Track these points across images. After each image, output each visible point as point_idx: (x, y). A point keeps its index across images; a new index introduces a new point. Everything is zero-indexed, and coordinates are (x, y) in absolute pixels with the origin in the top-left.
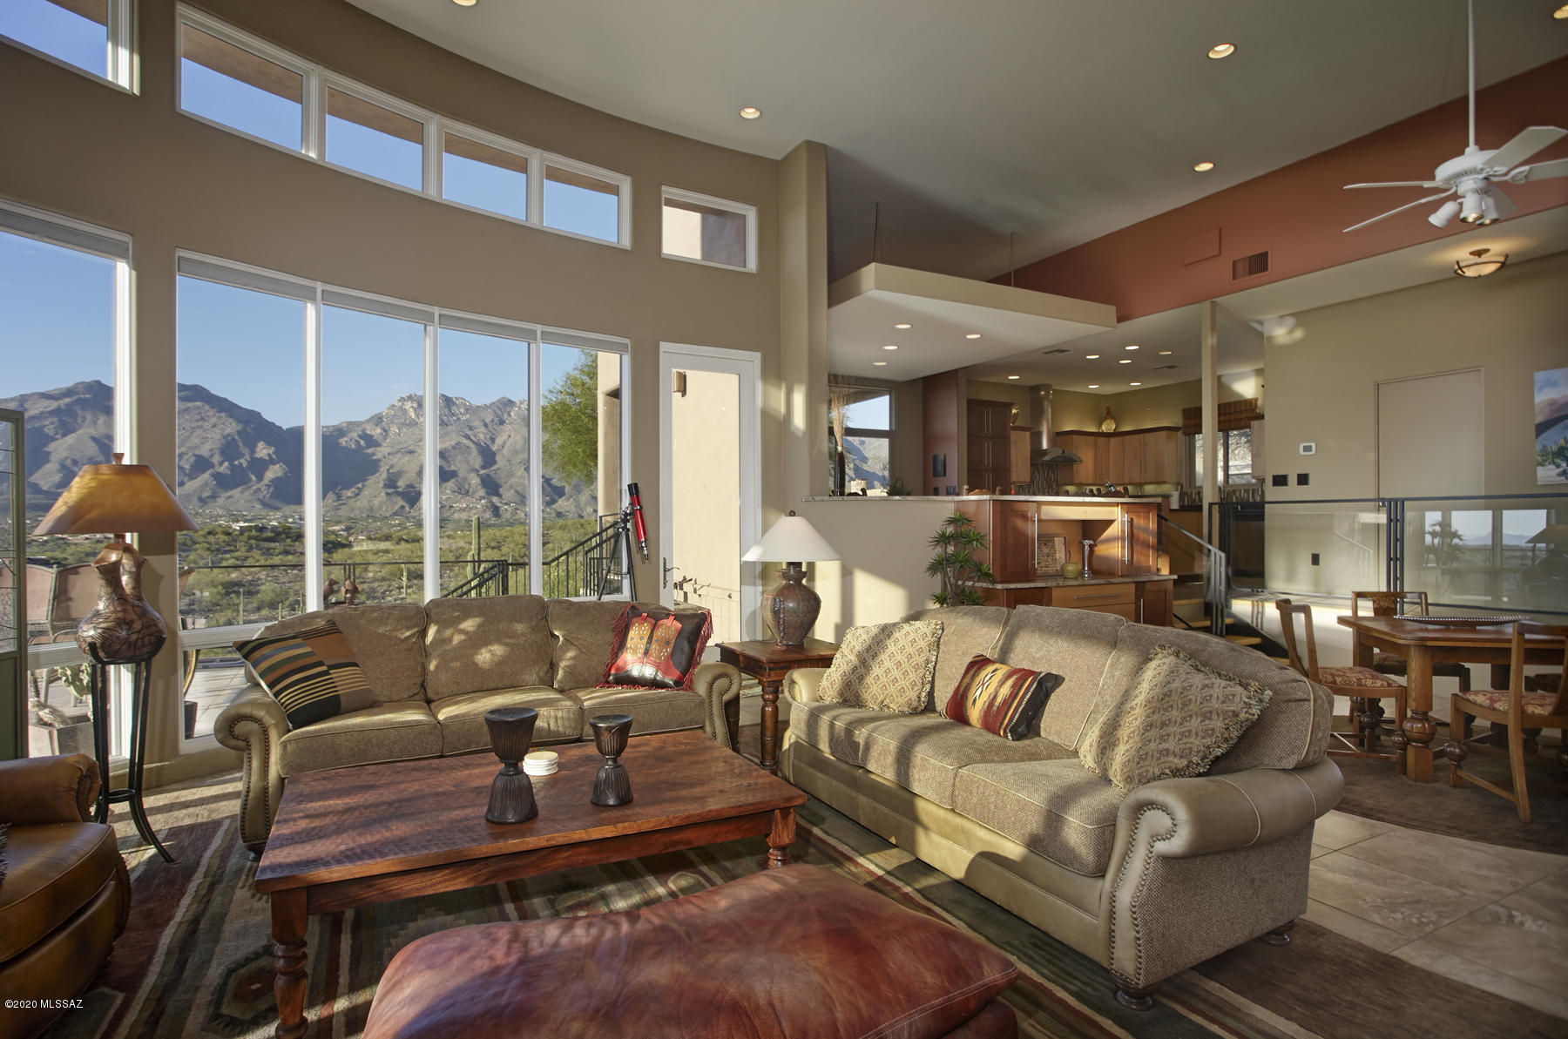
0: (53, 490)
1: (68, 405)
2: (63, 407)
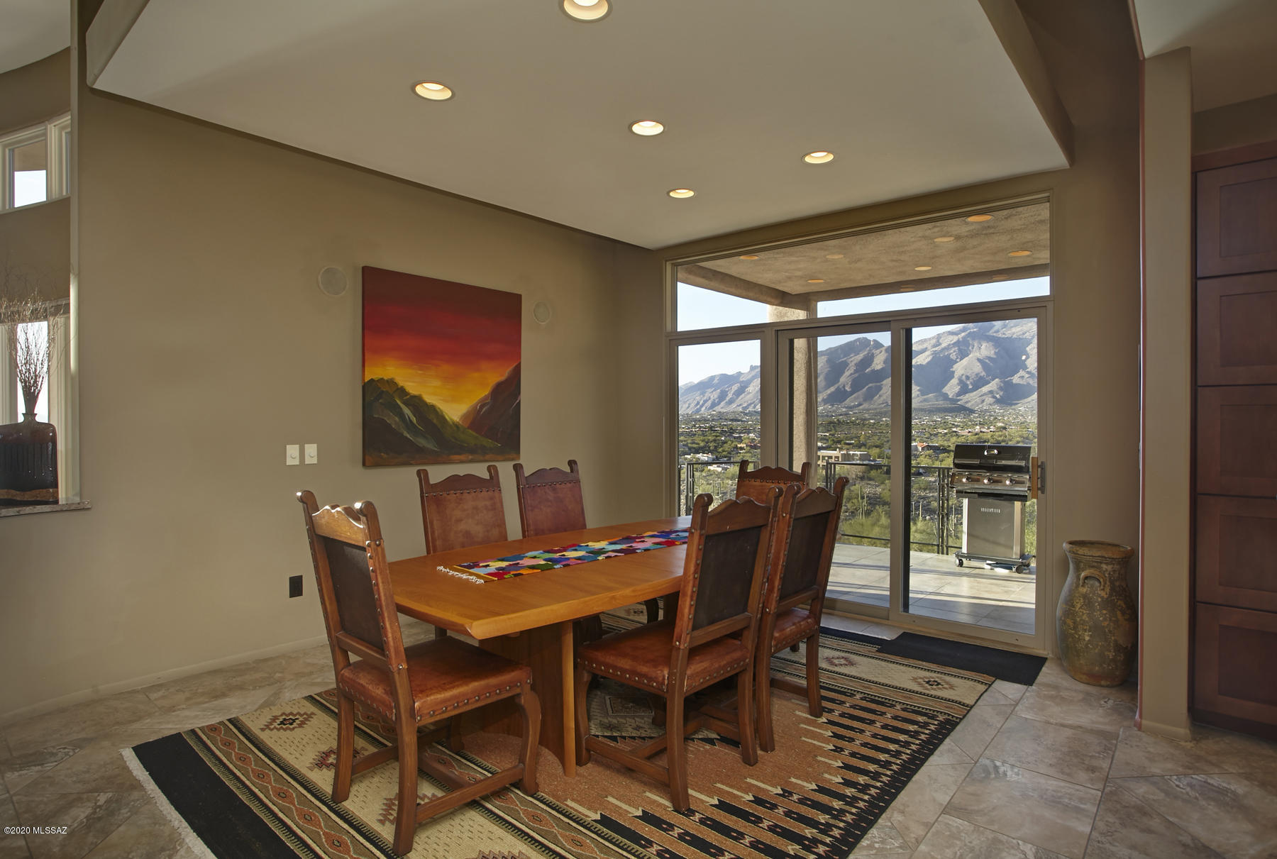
0: (955, 398)
1: (963, 338)
2: (961, 340)
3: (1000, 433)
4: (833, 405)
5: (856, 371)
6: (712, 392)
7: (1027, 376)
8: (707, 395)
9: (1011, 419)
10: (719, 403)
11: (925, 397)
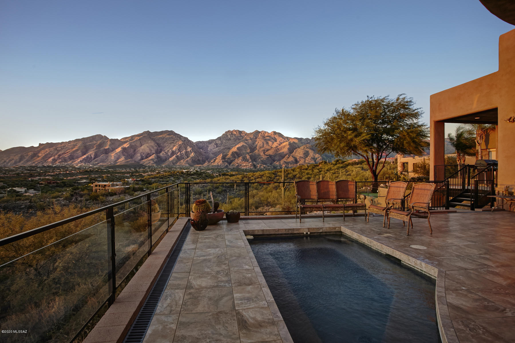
0: (139, 161)
1: (142, 138)
4: (85, 164)
5: (96, 149)
6: (15, 156)
7: (165, 153)
8: (11, 157)
10: (20, 162)
11: (127, 160)
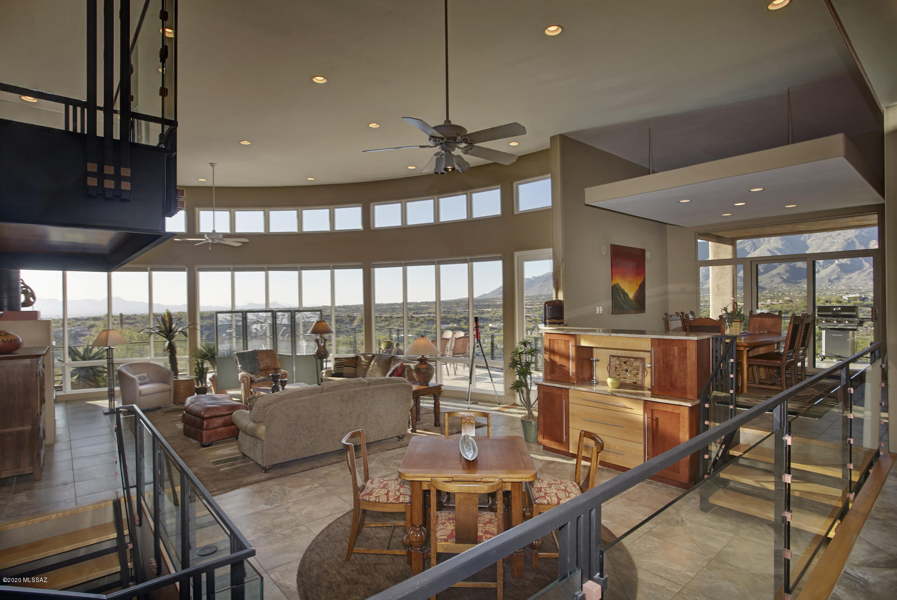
3: (788, 305)
9: (796, 294)
